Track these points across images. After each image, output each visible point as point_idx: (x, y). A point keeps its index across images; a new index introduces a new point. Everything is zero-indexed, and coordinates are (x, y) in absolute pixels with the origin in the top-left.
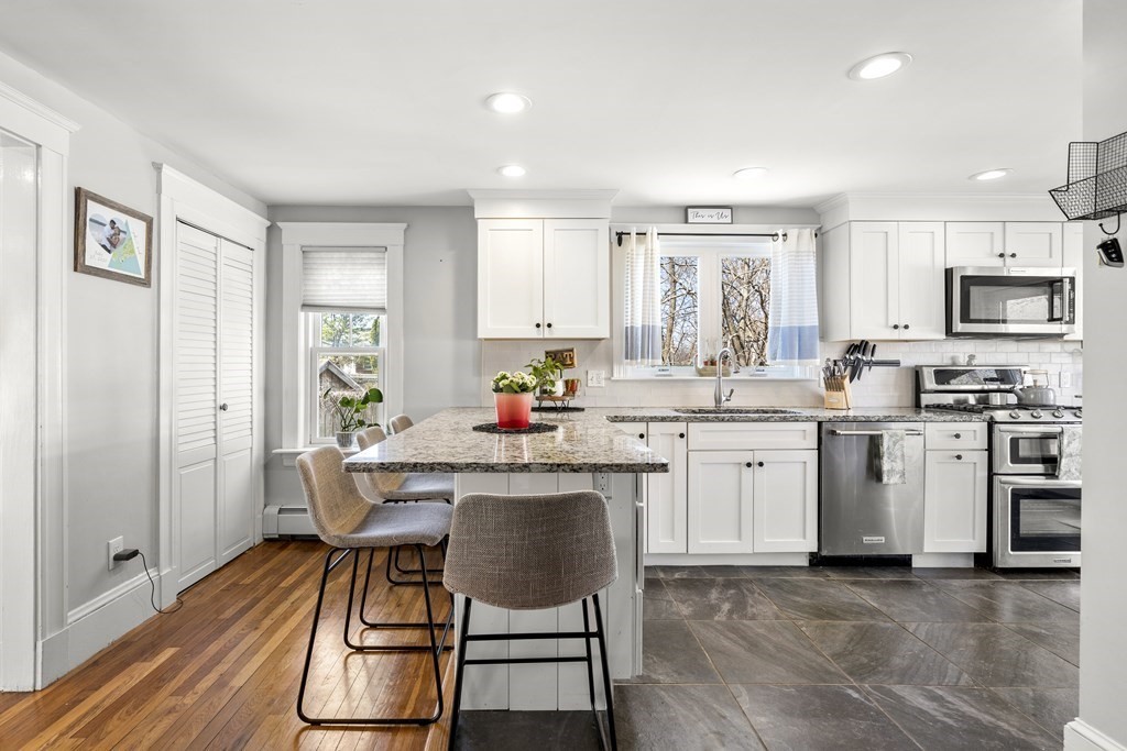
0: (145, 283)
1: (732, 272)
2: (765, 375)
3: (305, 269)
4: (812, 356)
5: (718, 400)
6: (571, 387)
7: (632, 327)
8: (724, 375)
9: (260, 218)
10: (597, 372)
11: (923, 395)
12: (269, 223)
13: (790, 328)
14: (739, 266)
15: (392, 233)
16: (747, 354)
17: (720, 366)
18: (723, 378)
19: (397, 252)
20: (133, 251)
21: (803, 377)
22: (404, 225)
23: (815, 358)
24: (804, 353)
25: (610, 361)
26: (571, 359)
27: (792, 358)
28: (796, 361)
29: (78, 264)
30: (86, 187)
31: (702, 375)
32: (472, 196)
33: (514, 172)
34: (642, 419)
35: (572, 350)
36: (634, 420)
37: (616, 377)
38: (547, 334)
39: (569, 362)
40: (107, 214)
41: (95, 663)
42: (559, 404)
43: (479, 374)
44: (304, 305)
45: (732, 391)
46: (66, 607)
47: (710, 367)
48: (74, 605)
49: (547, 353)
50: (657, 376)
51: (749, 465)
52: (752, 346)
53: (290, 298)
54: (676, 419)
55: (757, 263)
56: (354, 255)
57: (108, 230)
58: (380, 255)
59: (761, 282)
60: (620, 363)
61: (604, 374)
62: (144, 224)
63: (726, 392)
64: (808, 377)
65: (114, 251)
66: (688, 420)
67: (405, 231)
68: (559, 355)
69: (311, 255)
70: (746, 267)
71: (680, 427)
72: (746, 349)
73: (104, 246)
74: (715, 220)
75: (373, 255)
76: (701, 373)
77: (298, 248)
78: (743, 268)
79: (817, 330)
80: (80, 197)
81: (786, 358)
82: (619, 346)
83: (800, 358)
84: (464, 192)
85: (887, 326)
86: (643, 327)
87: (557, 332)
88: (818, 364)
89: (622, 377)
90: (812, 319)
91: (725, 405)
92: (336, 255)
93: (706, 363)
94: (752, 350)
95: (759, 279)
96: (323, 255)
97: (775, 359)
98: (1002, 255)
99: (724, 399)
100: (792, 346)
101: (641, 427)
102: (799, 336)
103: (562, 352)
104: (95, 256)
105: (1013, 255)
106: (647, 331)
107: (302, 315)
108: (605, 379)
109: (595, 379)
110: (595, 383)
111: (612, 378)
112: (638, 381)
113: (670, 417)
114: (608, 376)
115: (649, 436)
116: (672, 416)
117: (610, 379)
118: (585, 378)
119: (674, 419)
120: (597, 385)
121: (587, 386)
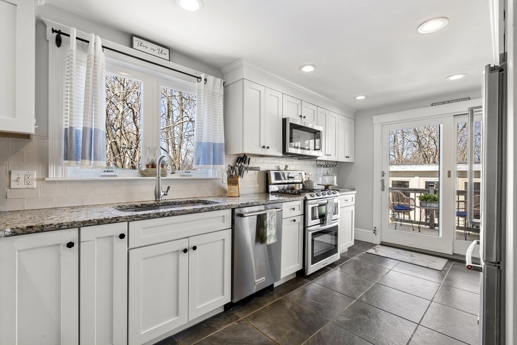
1: (111, 89)
2: (191, 175)
4: (221, 163)
5: (157, 195)
7: (71, 128)
8: (162, 175)
10: (26, 172)
11: (270, 186)
13: (209, 144)
14: (116, 86)
16: (122, 157)
17: (159, 169)
18: (161, 178)
21: (214, 177)
23: (223, 164)
24: (216, 161)
25: (44, 161)
27: (209, 164)
28: (212, 166)
31: (144, 175)
34: (70, 226)
36: (60, 227)
37: (52, 176)
45: (169, 188)
47: (150, 170)
50: (102, 176)
51: (185, 251)
52: (126, 152)
54: (116, 220)
55: (130, 85)
59: (133, 101)
60: (58, 164)
61: (35, 174)
63: (164, 188)
64: (217, 177)
66: (129, 219)
70: (122, 88)
71: (121, 228)
72: (122, 154)
74: (156, 53)
76: (143, 174)
78: (119, 88)
79: (224, 146)
81: (205, 164)
82: (56, 145)
83: (213, 164)
85: (260, 146)
86: (85, 129)
88: (224, 168)
89: (60, 177)
90: (220, 139)
91: (163, 199)
93: (147, 166)
94: (127, 155)
95: (132, 98)
97: (198, 164)
98: (301, 116)
99: (162, 194)
100: (209, 157)
101: (70, 235)
102: (214, 150)
105: (304, 117)
106: (90, 134)
108: (38, 180)
109: (22, 180)
110: (22, 185)
111: (46, 179)
112: (81, 181)
113: (108, 219)
114: (41, 177)
115: (81, 244)
116: (111, 217)
117: (43, 180)
118: (7, 179)
119: (113, 221)
120: (26, 187)
121: (10, 187)
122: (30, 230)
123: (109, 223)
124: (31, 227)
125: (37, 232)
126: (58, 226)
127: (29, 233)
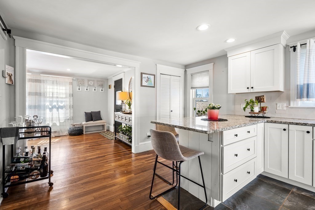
0: (154, 87)
3: (192, 79)
6: (263, 109)
9: (183, 69)
10: (282, 104)
12: (185, 70)
15: (210, 66)
19: (211, 72)
20: (151, 82)
22: (213, 63)
25: (288, 99)
26: (263, 99)
29: (142, 86)
30: (142, 72)
32: (226, 50)
33: (231, 41)
34: (285, 123)
35: (263, 96)
36: (281, 123)
37: (292, 105)
38: (252, 91)
39: (262, 100)
40: (146, 76)
41: (143, 153)
42: (256, 115)
43: (235, 105)
44: (191, 88)
46: (139, 142)
48: (141, 142)
49: (256, 97)
53: (189, 86)
56: (202, 74)
57: (146, 79)
58: (208, 73)
60: (294, 100)
61: (285, 105)
62: (154, 76)
65: (148, 82)
66: (312, 126)
67: (213, 65)
68: (259, 98)
69: (193, 76)
73: (146, 82)
75: (206, 73)
77: (190, 74)
80: (142, 74)
82: (293, 92)
84: (223, 50)
86: (304, 84)
87: (255, 90)
89: (295, 106)
92: (198, 75)
96: (195, 75)
101: (286, 126)
103: (260, 97)
104: (144, 83)
106: (306, 86)
107: (191, 90)
108: (286, 107)
109: (280, 107)
110: (280, 108)
111: (289, 107)
112: (305, 108)
113: (301, 123)
114: (287, 106)
115: (289, 131)
116: (302, 123)
117: (288, 107)
118: (276, 106)
119: (304, 125)
120: (282, 109)
121: (277, 109)
122: (272, 122)
123: (301, 125)
124: (272, 121)
125: (274, 123)
126: (280, 122)
127: (271, 123)
